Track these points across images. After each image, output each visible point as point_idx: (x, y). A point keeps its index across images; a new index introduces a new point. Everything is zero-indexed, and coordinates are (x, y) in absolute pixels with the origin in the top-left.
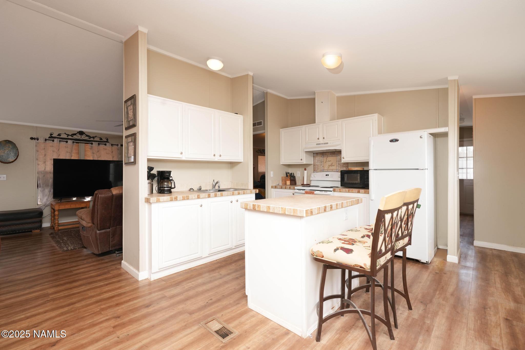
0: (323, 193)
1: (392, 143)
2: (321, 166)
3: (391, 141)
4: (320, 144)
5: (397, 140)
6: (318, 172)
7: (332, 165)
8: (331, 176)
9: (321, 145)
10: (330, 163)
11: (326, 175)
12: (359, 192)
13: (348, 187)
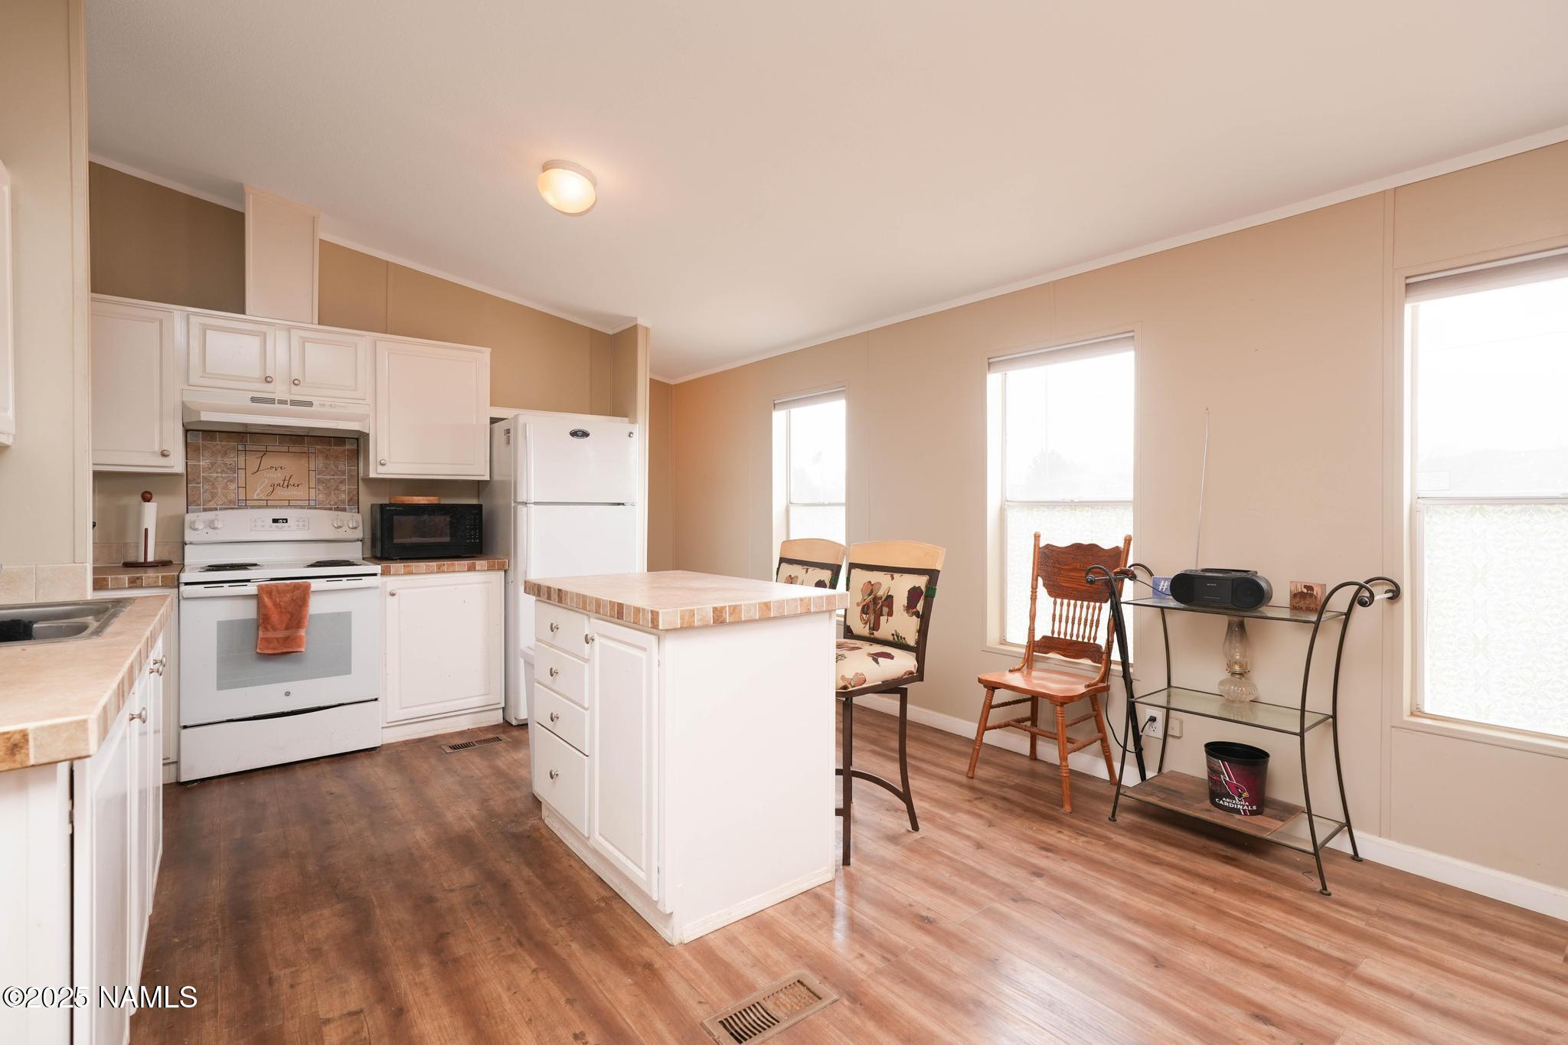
0: (345, 583)
1: (575, 440)
2: (233, 486)
3: (574, 434)
4: (272, 401)
5: (585, 434)
6: (216, 509)
7: (287, 484)
8: (301, 524)
9: (277, 406)
10: (278, 476)
11: (275, 521)
12: (472, 569)
13: (400, 559)
